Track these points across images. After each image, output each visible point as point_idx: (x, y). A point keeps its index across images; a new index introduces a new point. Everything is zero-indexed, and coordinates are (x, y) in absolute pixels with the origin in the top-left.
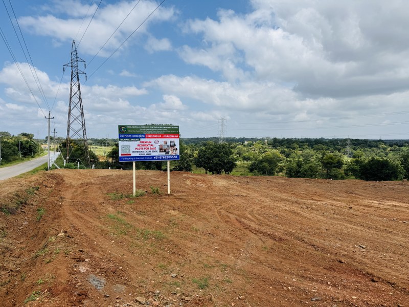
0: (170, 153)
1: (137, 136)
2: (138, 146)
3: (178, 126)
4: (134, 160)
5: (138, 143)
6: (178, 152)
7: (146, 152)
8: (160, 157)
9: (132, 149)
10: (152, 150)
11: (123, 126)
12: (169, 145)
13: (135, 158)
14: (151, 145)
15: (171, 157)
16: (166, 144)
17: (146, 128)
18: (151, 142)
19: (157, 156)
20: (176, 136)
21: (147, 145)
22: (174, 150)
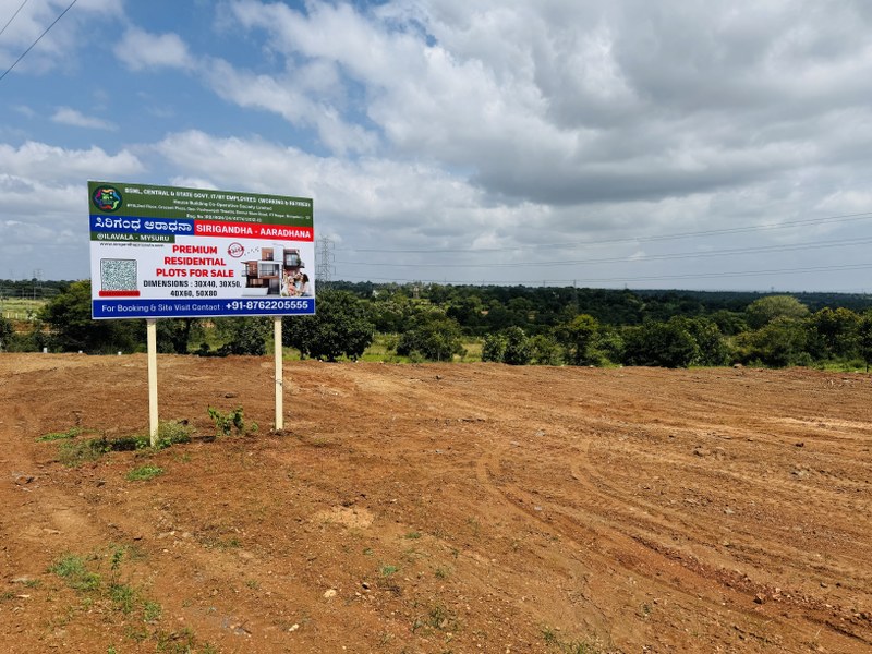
0: (285, 290)
1: (162, 226)
2: (167, 261)
3: (310, 201)
4: (150, 313)
5: (167, 250)
6: (310, 289)
7: (199, 284)
8: (249, 306)
9: (146, 272)
10: (218, 280)
11: (107, 186)
12: (281, 264)
13: (153, 308)
14: (217, 262)
15: (287, 305)
16: (272, 259)
17: (194, 200)
18: (214, 250)
19: (239, 301)
20: (302, 234)
21: (202, 262)
22: (295, 280)
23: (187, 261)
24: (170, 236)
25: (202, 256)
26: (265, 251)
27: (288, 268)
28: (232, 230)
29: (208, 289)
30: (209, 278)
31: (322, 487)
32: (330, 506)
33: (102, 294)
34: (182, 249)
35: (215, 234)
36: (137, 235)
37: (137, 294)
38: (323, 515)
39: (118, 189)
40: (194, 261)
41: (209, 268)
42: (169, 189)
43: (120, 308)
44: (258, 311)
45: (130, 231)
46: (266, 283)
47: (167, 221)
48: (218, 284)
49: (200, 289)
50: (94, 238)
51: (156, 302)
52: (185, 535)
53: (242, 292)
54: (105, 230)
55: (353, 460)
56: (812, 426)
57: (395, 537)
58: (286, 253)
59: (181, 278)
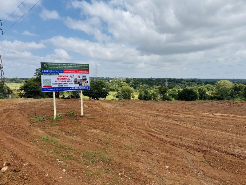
0: (83, 85)
1: (56, 71)
2: (57, 79)
3: (88, 65)
4: (54, 90)
5: (57, 77)
6: (89, 84)
7: (64, 84)
8: (75, 88)
9: (53, 81)
10: (68, 83)
11: (44, 63)
12: (82, 79)
13: (55, 89)
14: (68, 79)
15: (83, 88)
16: (80, 78)
17: (63, 65)
18: (67, 76)
19: (73, 87)
20: (87, 72)
21: (65, 79)
22: (85, 82)
24: (58, 73)
25: (65, 78)
26: (78, 76)
27: (83, 80)
28: (71, 72)
29: (66, 85)
31: (90, 126)
32: (92, 129)
33: (44, 86)
34: (61, 76)
35: (68, 73)
36: (51, 74)
37: (51, 86)
38: (90, 131)
39: (47, 64)
40: (63, 79)
41: (66, 80)
42: (57, 63)
43: (48, 89)
44: (77, 89)
45: (49, 73)
46: (79, 83)
47: (57, 70)
48: (68, 84)
49: (65, 85)
50: (42, 75)
51: (55, 88)
52: (63, 134)
53: (74, 85)
54: (44, 73)
55: (97, 121)
58: (83, 76)
59: (60, 83)
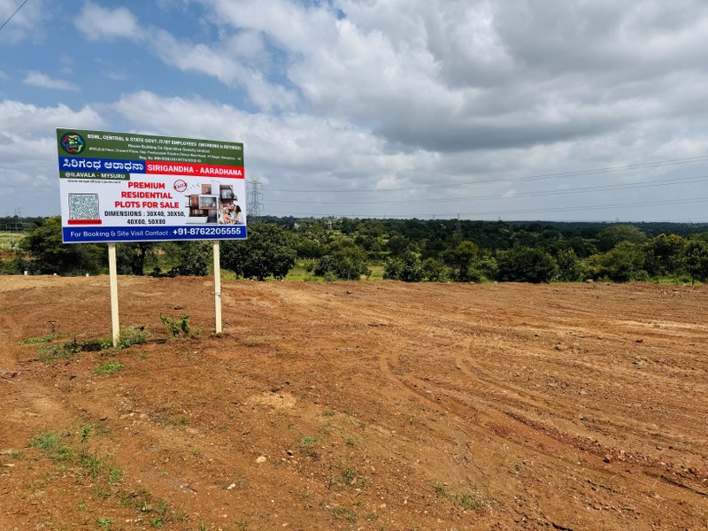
0: (221, 219)
1: (119, 166)
2: (124, 194)
3: (241, 145)
4: (111, 238)
5: (123, 185)
6: (242, 218)
8: (192, 232)
9: (106, 204)
10: (166, 210)
11: (72, 133)
12: (218, 197)
14: (165, 196)
15: (223, 231)
16: (210, 193)
17: (145, 144)
21: (153, 195)
22: (230, 210)
23: (140, 195)
25: (153, 190)
27: (223, 201)
28: (176, 169)
30: (159, 209)
31: (255, 377)
32: (260, 391)
33: (70, 222)
34: (136, 185)
35: (163, 173)
36: (98, 174)
37: (99, 222)
38: (255, 399)
39: (82, 135)
40: (146, 195)
41: (159, 200)
42: (124, 135)
45: (92, 170)
46: (206, 213)
47: (123, 162)
48: (166, 214)
49: (151, 218)
50: (62, 176)
51: (116, 229)
52: (142, 416)
54: (71, 169)
55: (279, 356)
56: (649, 327)
57: (314, 415)
58: (222, 188)
59: (135, 209)
